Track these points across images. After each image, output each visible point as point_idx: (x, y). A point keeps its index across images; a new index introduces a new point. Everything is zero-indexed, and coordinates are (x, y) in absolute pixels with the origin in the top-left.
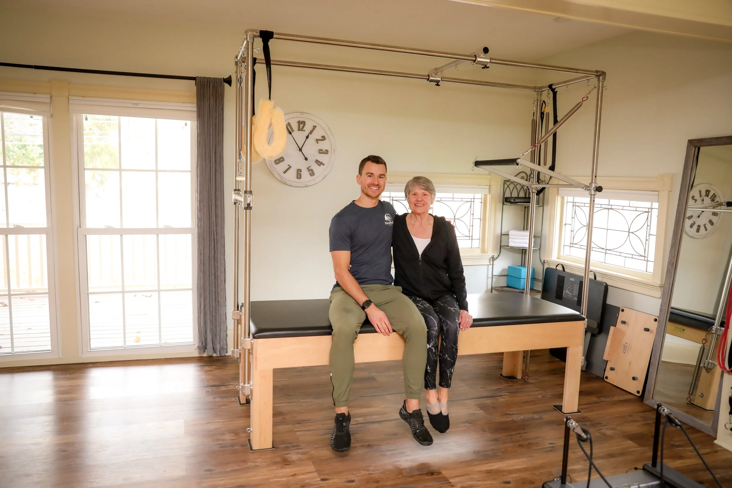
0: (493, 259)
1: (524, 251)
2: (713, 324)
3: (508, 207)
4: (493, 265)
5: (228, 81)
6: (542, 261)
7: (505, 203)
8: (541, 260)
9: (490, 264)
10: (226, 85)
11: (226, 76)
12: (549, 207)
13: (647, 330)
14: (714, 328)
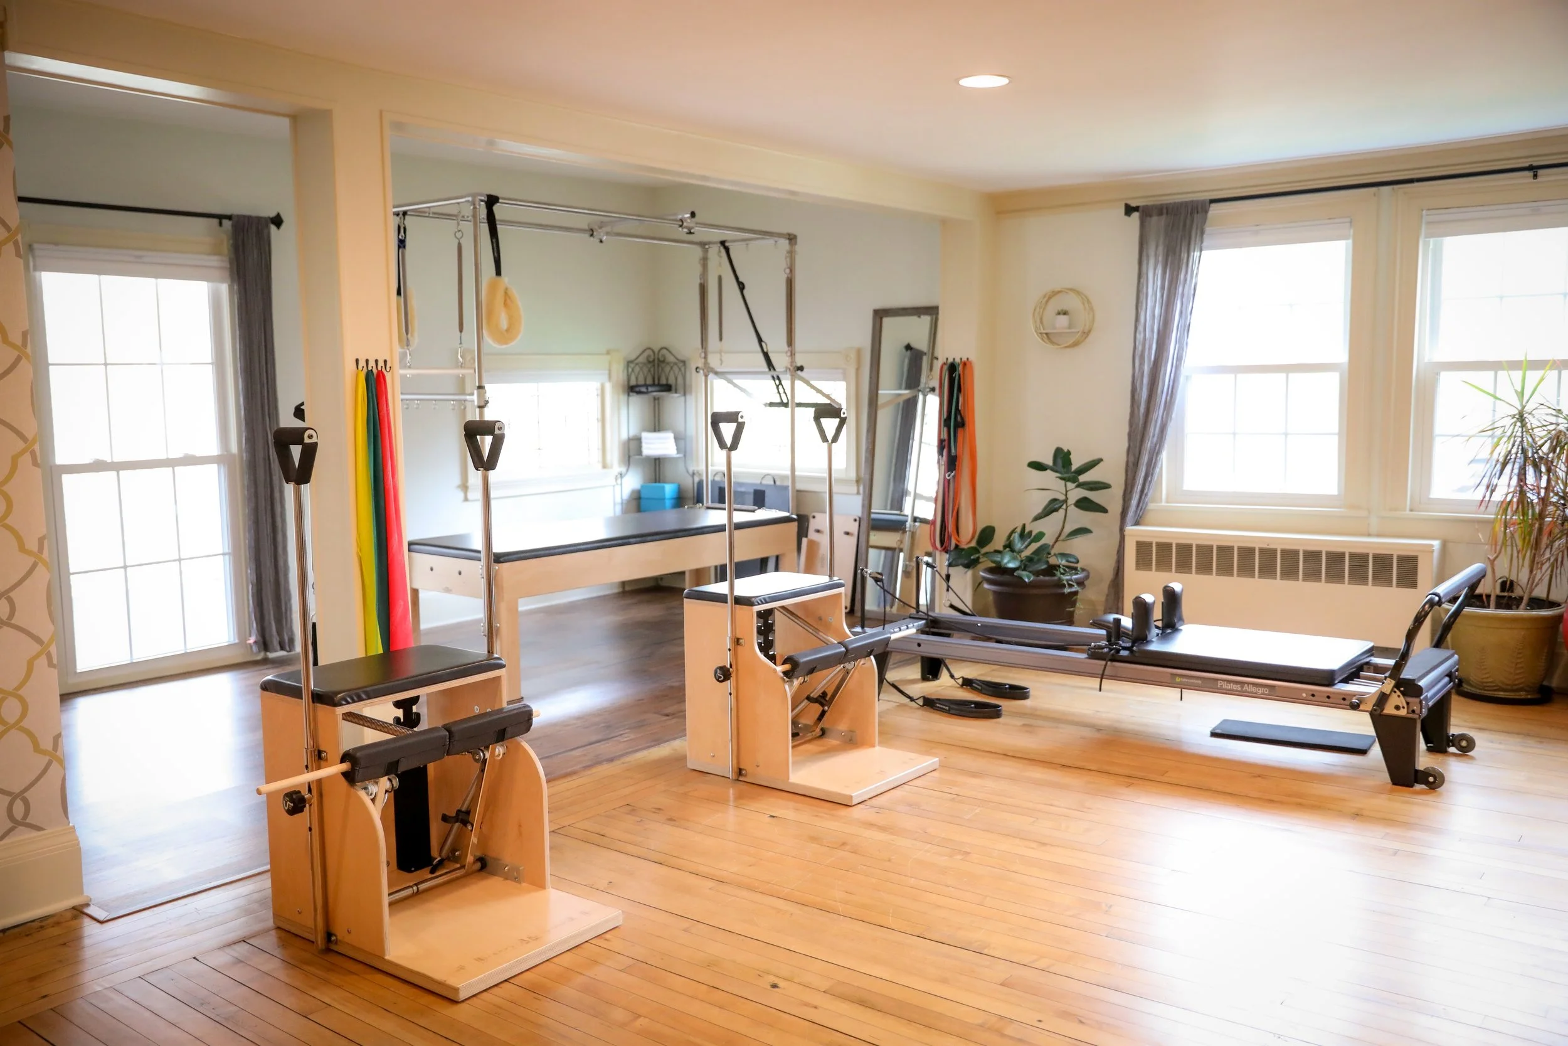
0: (621, 475)
1: (657, 461)
2: (907, 521)
3: (635, 399)
4: (621, 484)
5: (278, 221)
6: (691, 472)
7: (631, 394)
8: (688, 472)
9: (617, 484)
10: (273, 228)
11: (273, 214)
12: (694, 394)
13: (847, 533)
14: (908, 524)
